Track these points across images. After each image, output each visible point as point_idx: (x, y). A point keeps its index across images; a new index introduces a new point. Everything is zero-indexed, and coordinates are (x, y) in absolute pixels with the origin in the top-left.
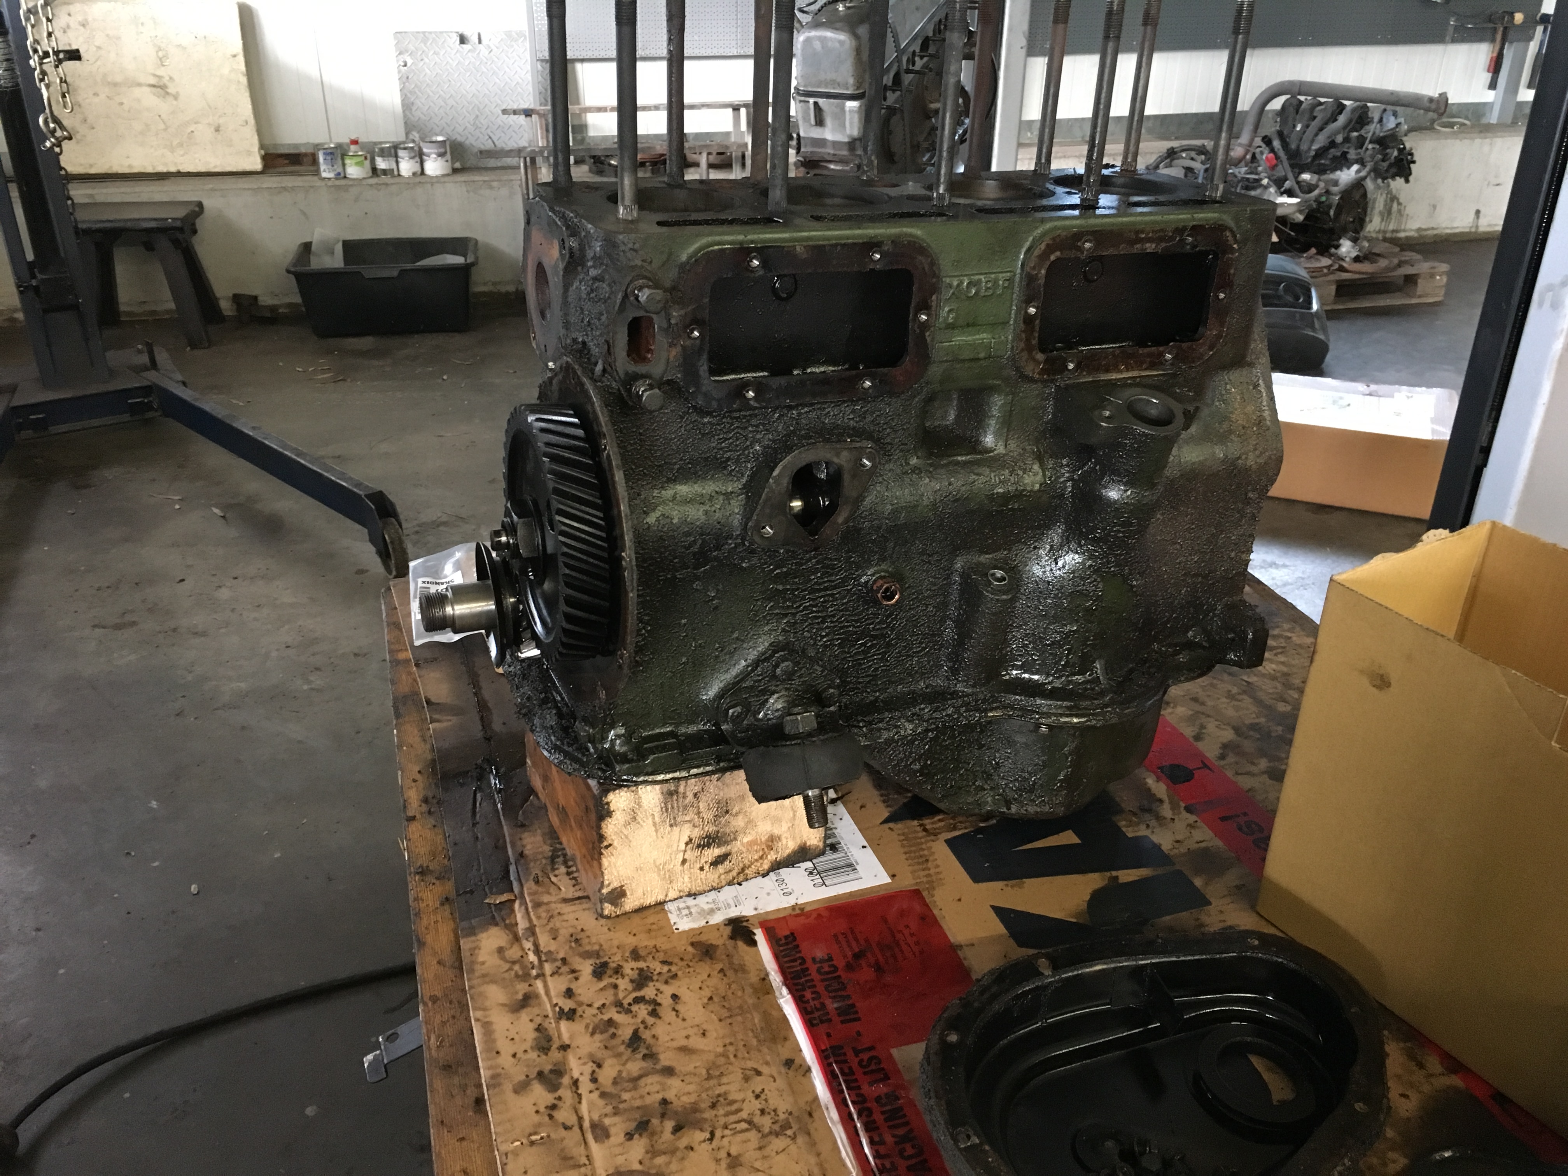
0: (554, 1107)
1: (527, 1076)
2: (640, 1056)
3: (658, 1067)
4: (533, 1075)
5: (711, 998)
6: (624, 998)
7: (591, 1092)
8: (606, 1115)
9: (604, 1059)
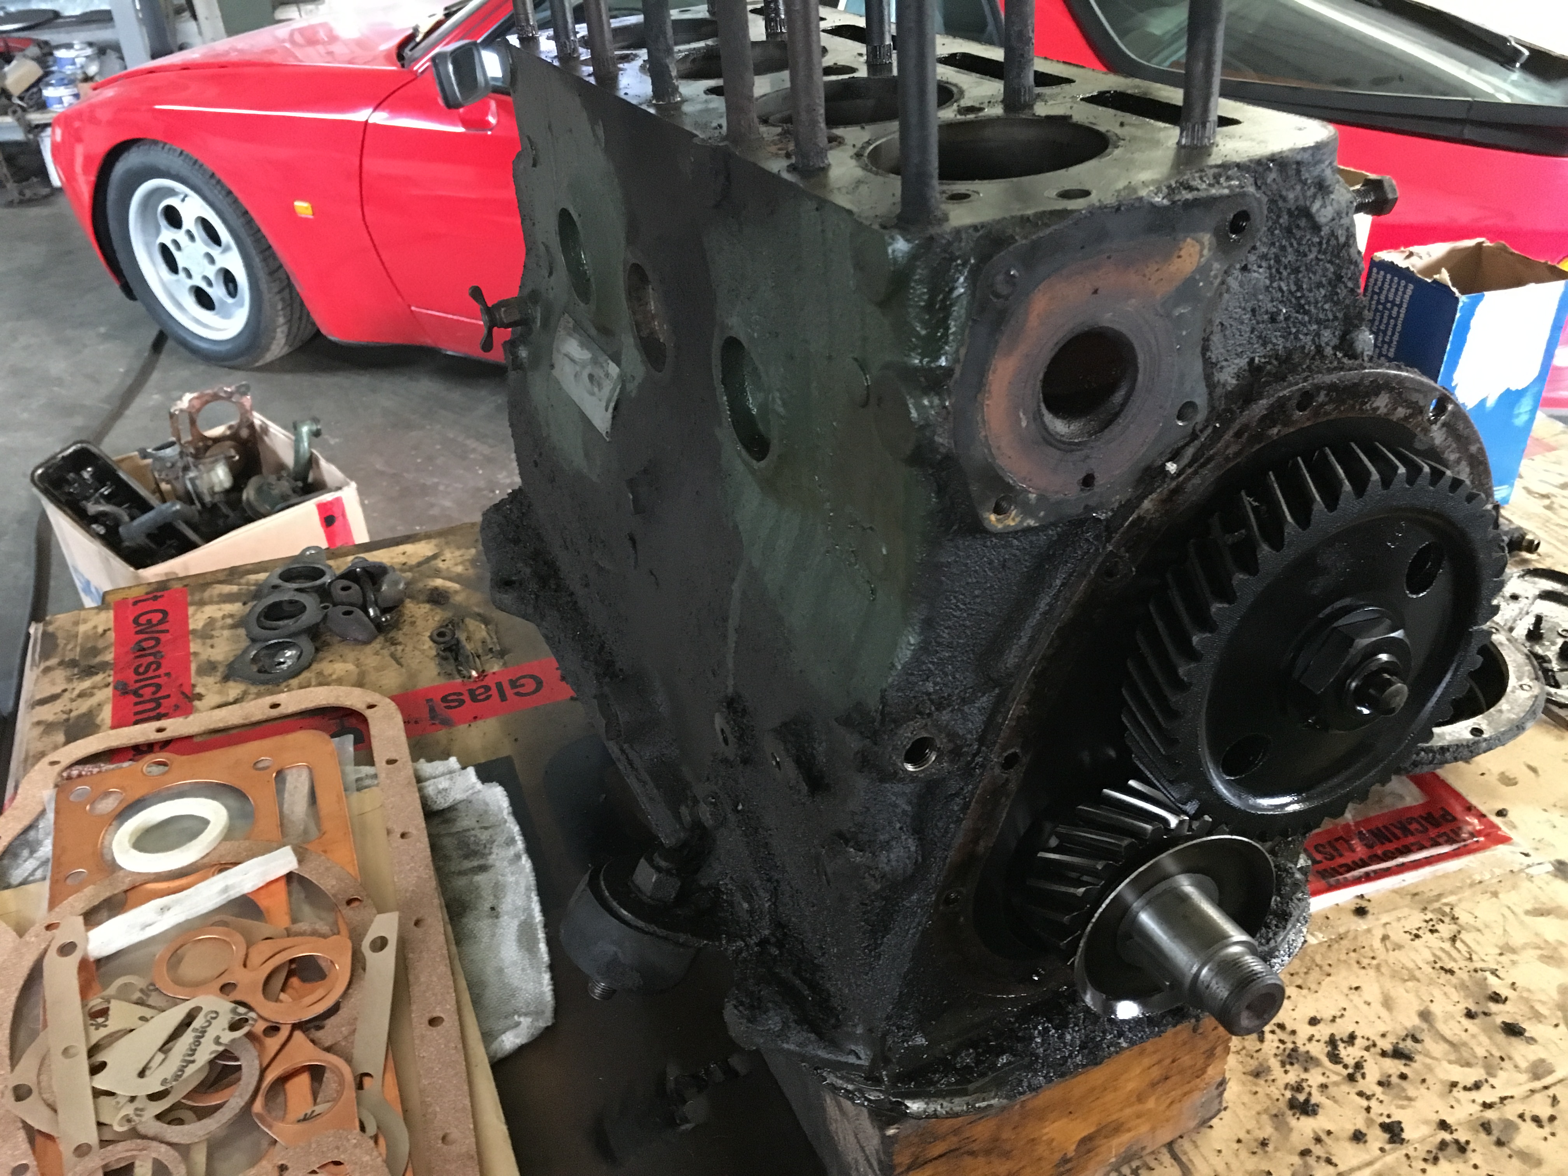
0: (1536, 1120)
1: (1510, 1156)
2: (1418, 1046)
3: (1425, 1026)
4: (1506, 1151)
5: (1299, 987)
6: (1338, 1074)
7: (1493, 1087)
8: (1516, 1067)
9: (1442, 1082)
